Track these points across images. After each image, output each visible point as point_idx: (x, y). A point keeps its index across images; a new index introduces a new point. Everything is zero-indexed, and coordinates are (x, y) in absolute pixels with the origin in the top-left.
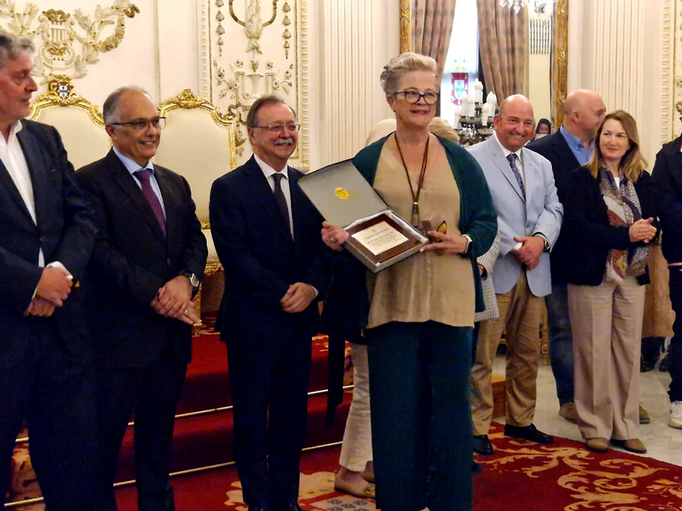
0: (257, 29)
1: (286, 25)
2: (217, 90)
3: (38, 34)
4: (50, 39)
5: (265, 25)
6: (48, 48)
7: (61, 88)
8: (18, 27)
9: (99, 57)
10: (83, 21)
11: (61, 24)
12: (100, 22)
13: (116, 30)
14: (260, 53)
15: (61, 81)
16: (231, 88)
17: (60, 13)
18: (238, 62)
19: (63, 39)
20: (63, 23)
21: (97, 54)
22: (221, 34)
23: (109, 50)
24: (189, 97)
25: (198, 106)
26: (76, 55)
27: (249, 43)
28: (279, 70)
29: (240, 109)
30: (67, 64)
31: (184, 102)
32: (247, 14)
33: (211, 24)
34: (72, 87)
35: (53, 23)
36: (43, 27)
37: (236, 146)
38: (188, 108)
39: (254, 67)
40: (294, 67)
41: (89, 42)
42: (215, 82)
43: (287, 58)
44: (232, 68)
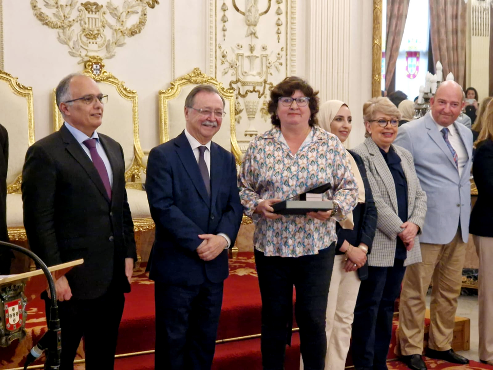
0: (255, 18)
1: (279, 14)
2: (221, 69)
3: (77, 22)
4: (87, 26)
5: (261, 14)
6: (84, 34)
7: (94, 66)
8: (61, 16)
9: (125, 41)
10: (114, 12)
11: (96, 13)
12: (127, 12)
13: (140, 19)
14: (257, 37)
15: (95, 61)
16: (232, 67)
17: (95, 5)
18: (238, 46)
19: (97, 26)
20: (97, 13)
21: (124, 39)
22: (225, 22)
23: (133, 35)
24: (198, 75)
25: (205, 82)
26: (107, 39)
27: (248, 30)
28: (272, 52)
29: (239, 84)
30: (99, 47)
31: (194, 79)
32: (246, 5)
33: (217, 13)
34: (103, 66)
35: (89, 12)
36: (81, 16)
37: (235, 115)
39: (252, 49)
40: (284, 49)
41: (117, 28)
42: (219, 62)
43: (279, 42)
44: (233, 50)
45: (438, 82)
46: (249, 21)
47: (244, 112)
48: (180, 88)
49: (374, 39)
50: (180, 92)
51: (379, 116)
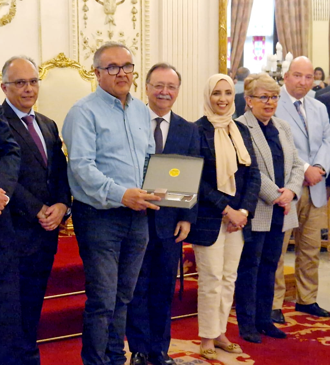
0: (113, 7)
1: (134, 3)
2: (83, 53)
5: (118, 4)
13: (10, 10)
16: (93, 51)
18: (98, 32)
22: (86, 11)
23: (5, 25)
24: (63, 59)
25: (69, 65)
27: (106, 17)
28: (128, 38)
31: (59, 62)
33: (79, 3)
38: (62, 67)
39: (110, 35)
40: (139, 35)
42: (81, 47)
43: (134, 28)
44: (93, 36)
45: (278, 61)
46: (107, 10)
48: (47, 71)
49: (220, 23)
50: (47, 75)
51: (261, 93)
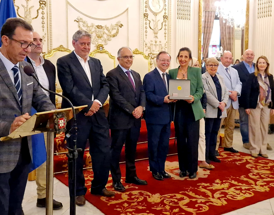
0: (157, 31)
1: (165, 30)
2: (145, 49)
3: (94, 32)
4: (98, 33)
5: (159, 30)
6: (97, 36)
7: (100, 48)
8: (89, 30)
9: (111, 39)
10: (107, 29)
11: (101, 29)
12: (112, 29)
13: (117, 31)
15: (101, 46)
16: (149, 48)
17: (100, 26)
18: (151, 41)
19: (101, 33)
22: (146, 32)
23: (114, 37)
24: (137, 51)
25: (139, 53)
26: (105, 38)
28: (163, 43)
29: (151, 54)
30: (102, 41)
32: (154, 27)
33: (144, 29)
34: (104, 48)
35: (99, 29)
36: (96, 30)
37: (150, 65)
38: (136, 54)
39: (156, 42)
40: (167, 42)
41: (109, 34)
42: (144, 47)
43: (165, 40)
44: (149, 42)
45: (221, 54)
46: (155, 32)
47: (153, 64)
49: (199, 39)
51: (210, 63)
